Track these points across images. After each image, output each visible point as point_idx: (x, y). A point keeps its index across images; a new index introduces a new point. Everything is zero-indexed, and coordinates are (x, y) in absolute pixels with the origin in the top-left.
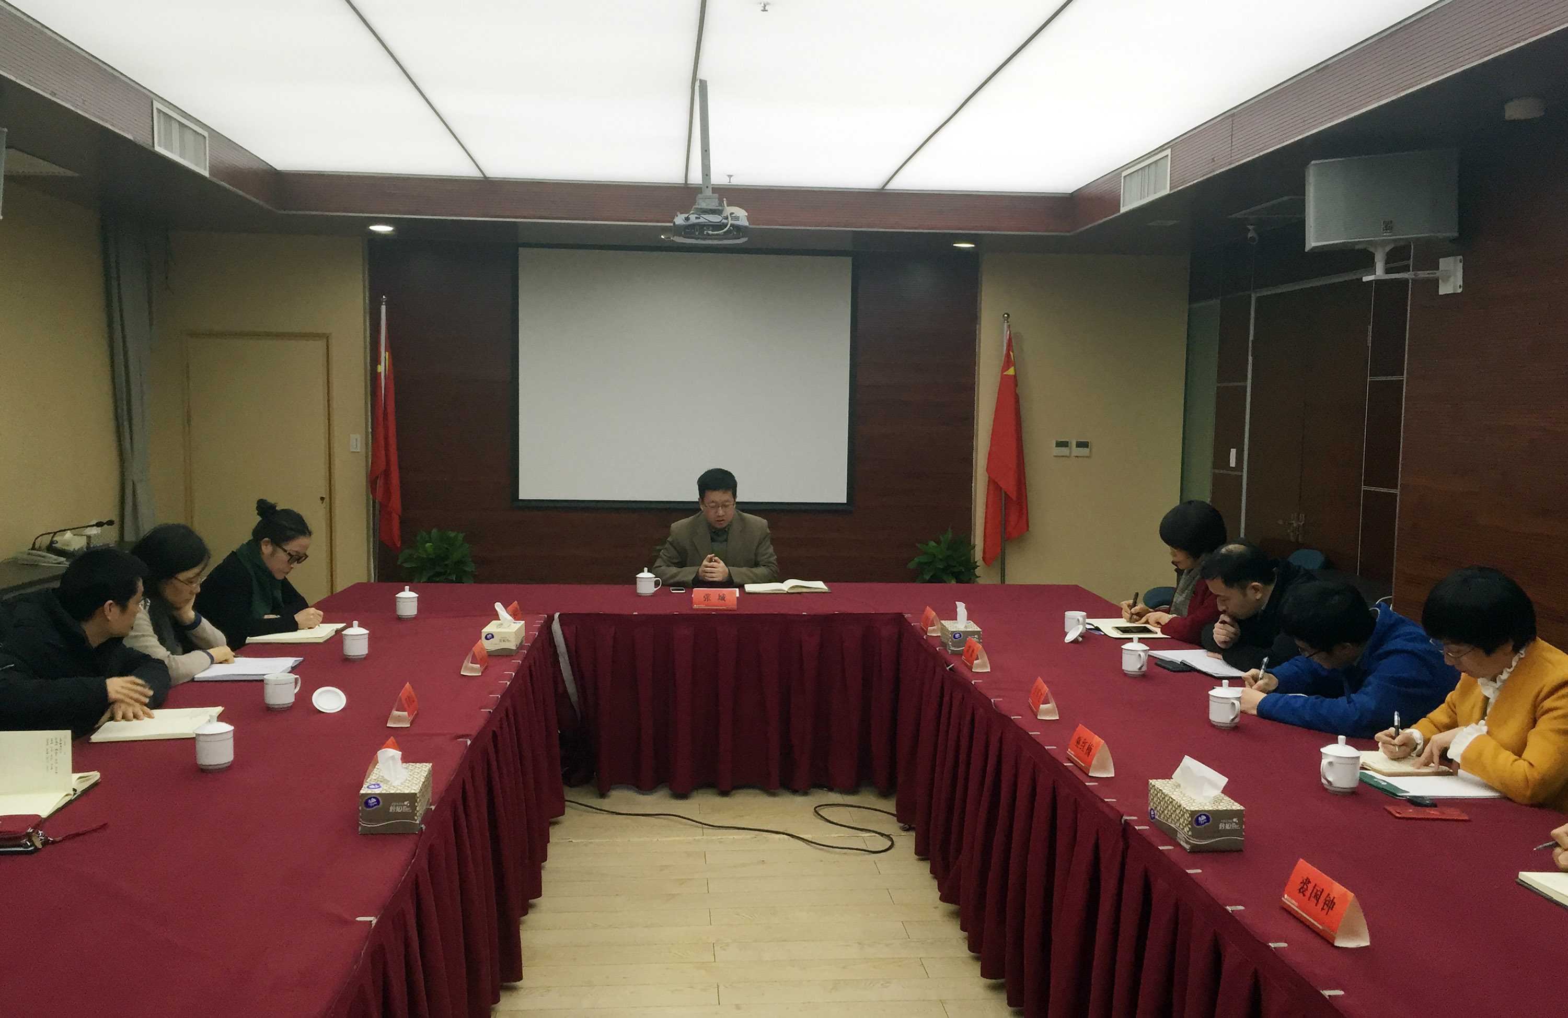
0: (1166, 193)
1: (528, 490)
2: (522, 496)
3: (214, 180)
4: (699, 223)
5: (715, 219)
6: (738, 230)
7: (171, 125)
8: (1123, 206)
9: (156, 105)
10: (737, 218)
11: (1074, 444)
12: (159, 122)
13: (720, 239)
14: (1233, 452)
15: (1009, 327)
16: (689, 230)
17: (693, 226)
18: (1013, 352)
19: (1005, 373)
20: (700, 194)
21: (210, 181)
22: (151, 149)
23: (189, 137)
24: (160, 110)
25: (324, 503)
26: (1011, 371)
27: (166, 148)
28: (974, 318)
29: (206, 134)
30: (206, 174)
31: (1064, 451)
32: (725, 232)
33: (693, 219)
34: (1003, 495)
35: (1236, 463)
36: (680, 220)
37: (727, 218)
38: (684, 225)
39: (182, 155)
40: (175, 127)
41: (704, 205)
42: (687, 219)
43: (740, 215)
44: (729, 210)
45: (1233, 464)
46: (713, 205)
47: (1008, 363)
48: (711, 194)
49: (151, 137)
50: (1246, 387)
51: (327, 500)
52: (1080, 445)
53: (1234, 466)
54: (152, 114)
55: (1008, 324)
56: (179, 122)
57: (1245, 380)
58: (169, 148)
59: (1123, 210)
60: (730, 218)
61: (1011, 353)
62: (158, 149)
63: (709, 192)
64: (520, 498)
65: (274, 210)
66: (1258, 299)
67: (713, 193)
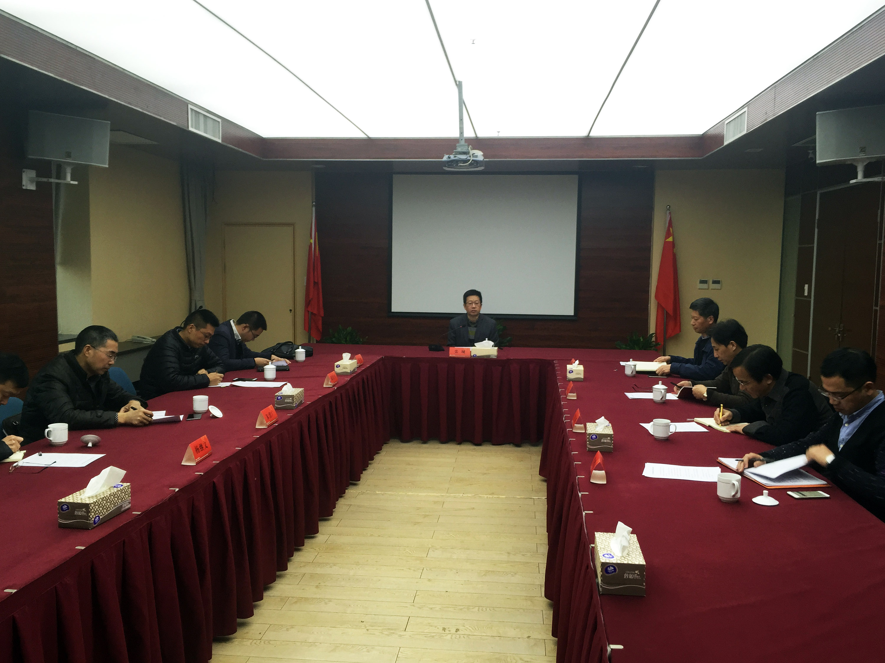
0: (745, 133)
1: (396, 307)
2: (393, 310)
3: (225, 144)
4: (455, 159)
5: (463, 157)
6: (476, 163)
7: (199, 117)
8: (726, 141)
9: (190, 106)
10: (477, 156)
11: (711, 282)
12: (192, 115)
13: (467, 168)
14: (806, 287)
15: (670, 213)
16: (450, 163)
17: (453, 161)
18: (672, 228)
19: (666, 240)
20: (458, 143)
21: (222, 144)
22: (187, 130)
23: (210, 123)
24: (193, 109)
25: (291, 313)
26: (670, 239)
27: (196, 129)
28: (650, 209)
29: (219, 120)
30: (220, 141)
31: (705, 286)
32: (469, 164)
33: (452, 157)
34: (665, 312)
35: (808, 293)
36: (445, 158)
37: (470, 157)
38: (447, 161)
39: (206, 132)
40: (202, 118)
41: (459, 149)
42: (449, 158)
43: (479, 155)
44: (472, 152)
45: (806, 294)
46: (464, 150)
47: (668, 234)
48: (464, 143)
49: (187, 123)
50: (813, 247)
51: (293, 311)
52: (715, 282)
53: (807, 295)
54: (188, 111)
55: (670, 211)
56: (204, 115)
57: (813, 243)
58: (197, 128)
59: (726, 143)
60: (472, 156)
61: (671, 229)
62: (191, 129)
63: (463, 142)
64: (392, 311)
65: (261, 158)
66: (821, 194)
67: (465, 143)
